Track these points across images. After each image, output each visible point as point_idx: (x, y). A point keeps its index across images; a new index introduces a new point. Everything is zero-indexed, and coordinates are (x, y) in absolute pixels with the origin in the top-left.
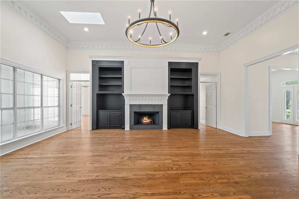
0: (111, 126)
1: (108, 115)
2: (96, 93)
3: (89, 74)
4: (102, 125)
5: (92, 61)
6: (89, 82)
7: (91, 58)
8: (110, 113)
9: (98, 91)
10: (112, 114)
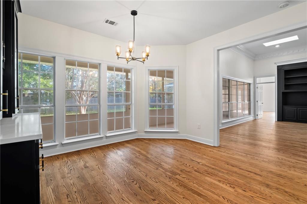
0: (298, 119)
1: (295, 110)
2: (282, 91)
3: (274, 77)
4: (287, 118)
5: (277, 66)
6: (275, 83)
7: (276, 64)
8: (297, 109)
9: (284, 90)
10: (300, 109)
